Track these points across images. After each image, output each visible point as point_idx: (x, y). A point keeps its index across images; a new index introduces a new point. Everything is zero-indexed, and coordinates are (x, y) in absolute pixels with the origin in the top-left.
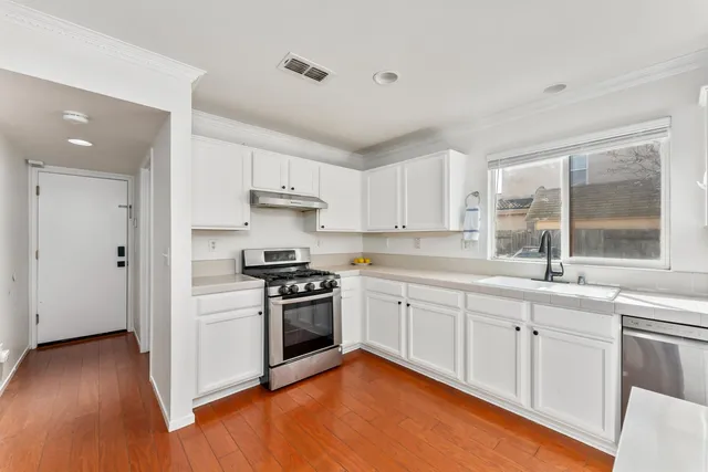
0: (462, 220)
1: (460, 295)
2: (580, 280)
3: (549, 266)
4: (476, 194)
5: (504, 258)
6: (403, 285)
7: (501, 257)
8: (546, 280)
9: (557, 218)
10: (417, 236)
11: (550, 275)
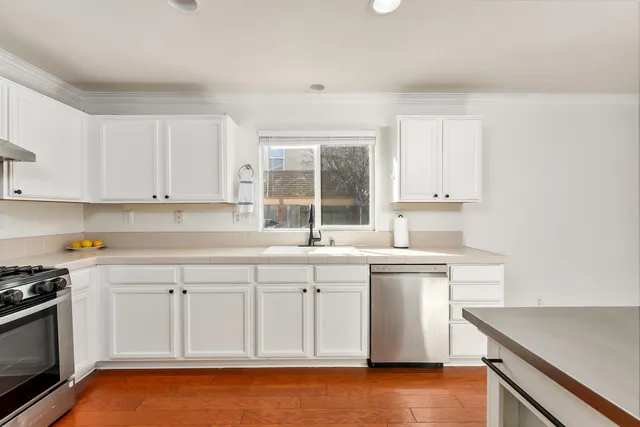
0: (236, 192)
1: (249, 268)
2: (332, 243)
3: (311, 233)
4: (248, 167)
5: (272, 229)
6: (175, 269)
7: (269, 228)
8: (310, 245)
9: (311, 195)
10: (179, 209)
11: (312, 241)
